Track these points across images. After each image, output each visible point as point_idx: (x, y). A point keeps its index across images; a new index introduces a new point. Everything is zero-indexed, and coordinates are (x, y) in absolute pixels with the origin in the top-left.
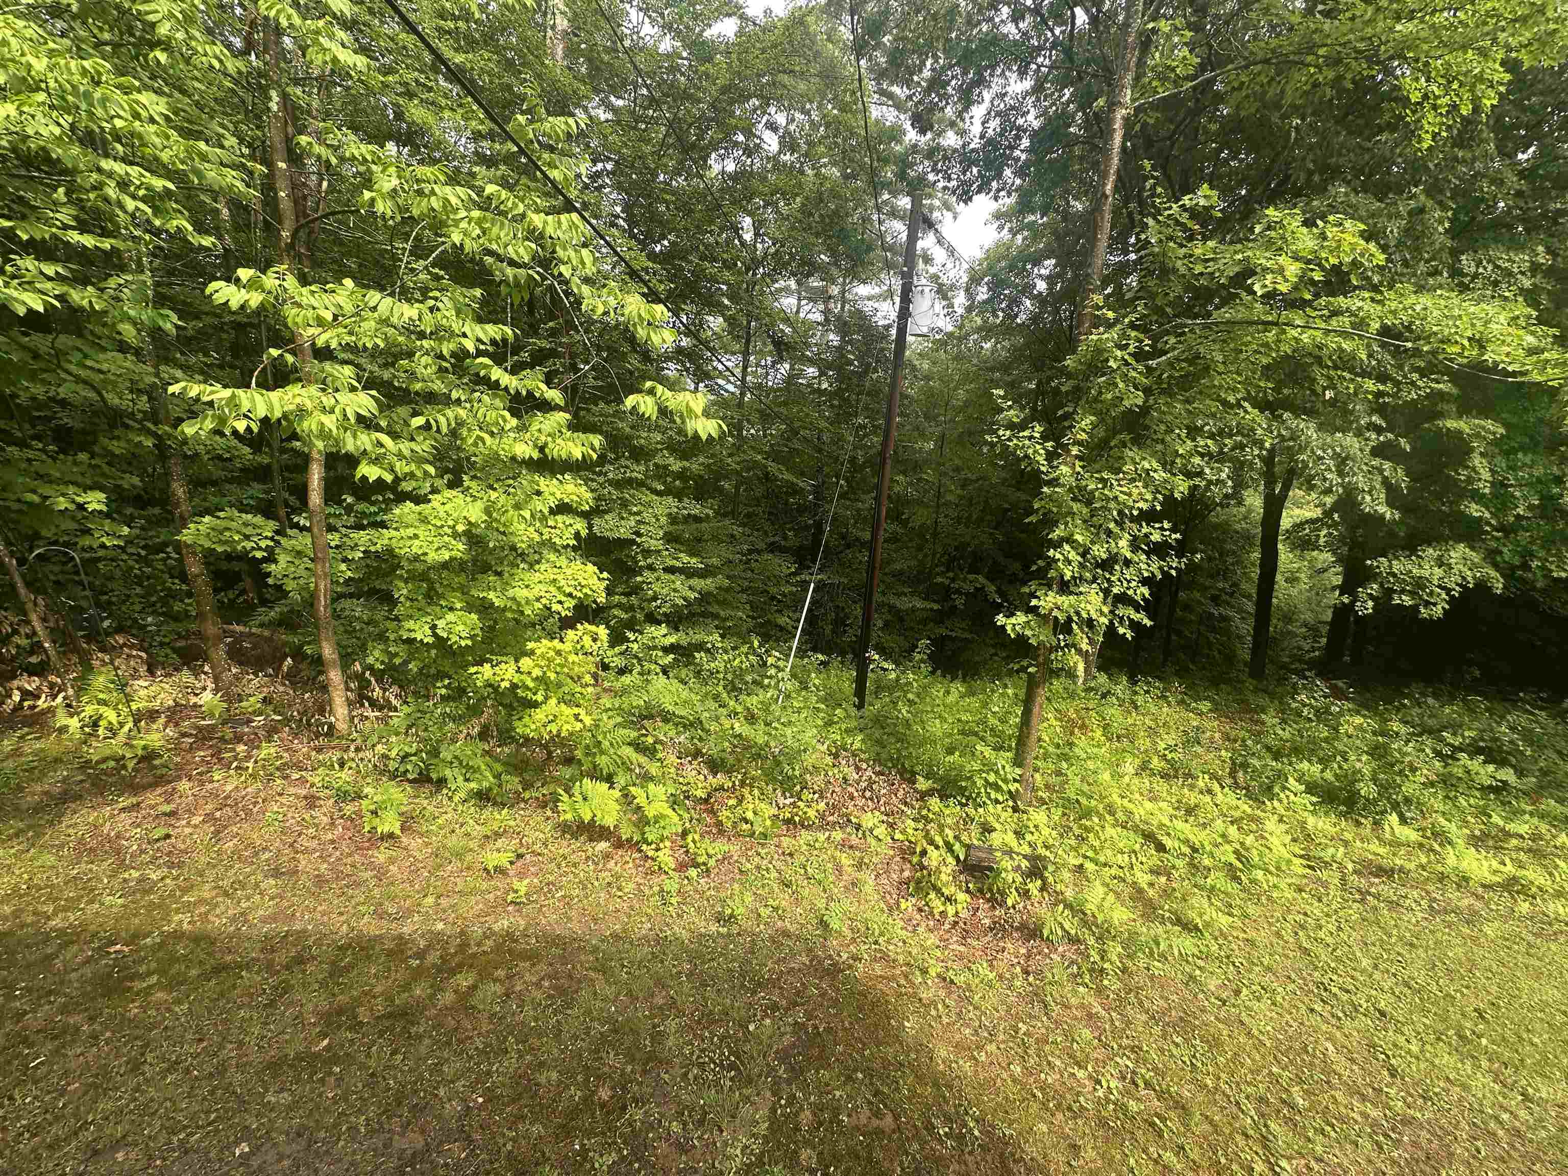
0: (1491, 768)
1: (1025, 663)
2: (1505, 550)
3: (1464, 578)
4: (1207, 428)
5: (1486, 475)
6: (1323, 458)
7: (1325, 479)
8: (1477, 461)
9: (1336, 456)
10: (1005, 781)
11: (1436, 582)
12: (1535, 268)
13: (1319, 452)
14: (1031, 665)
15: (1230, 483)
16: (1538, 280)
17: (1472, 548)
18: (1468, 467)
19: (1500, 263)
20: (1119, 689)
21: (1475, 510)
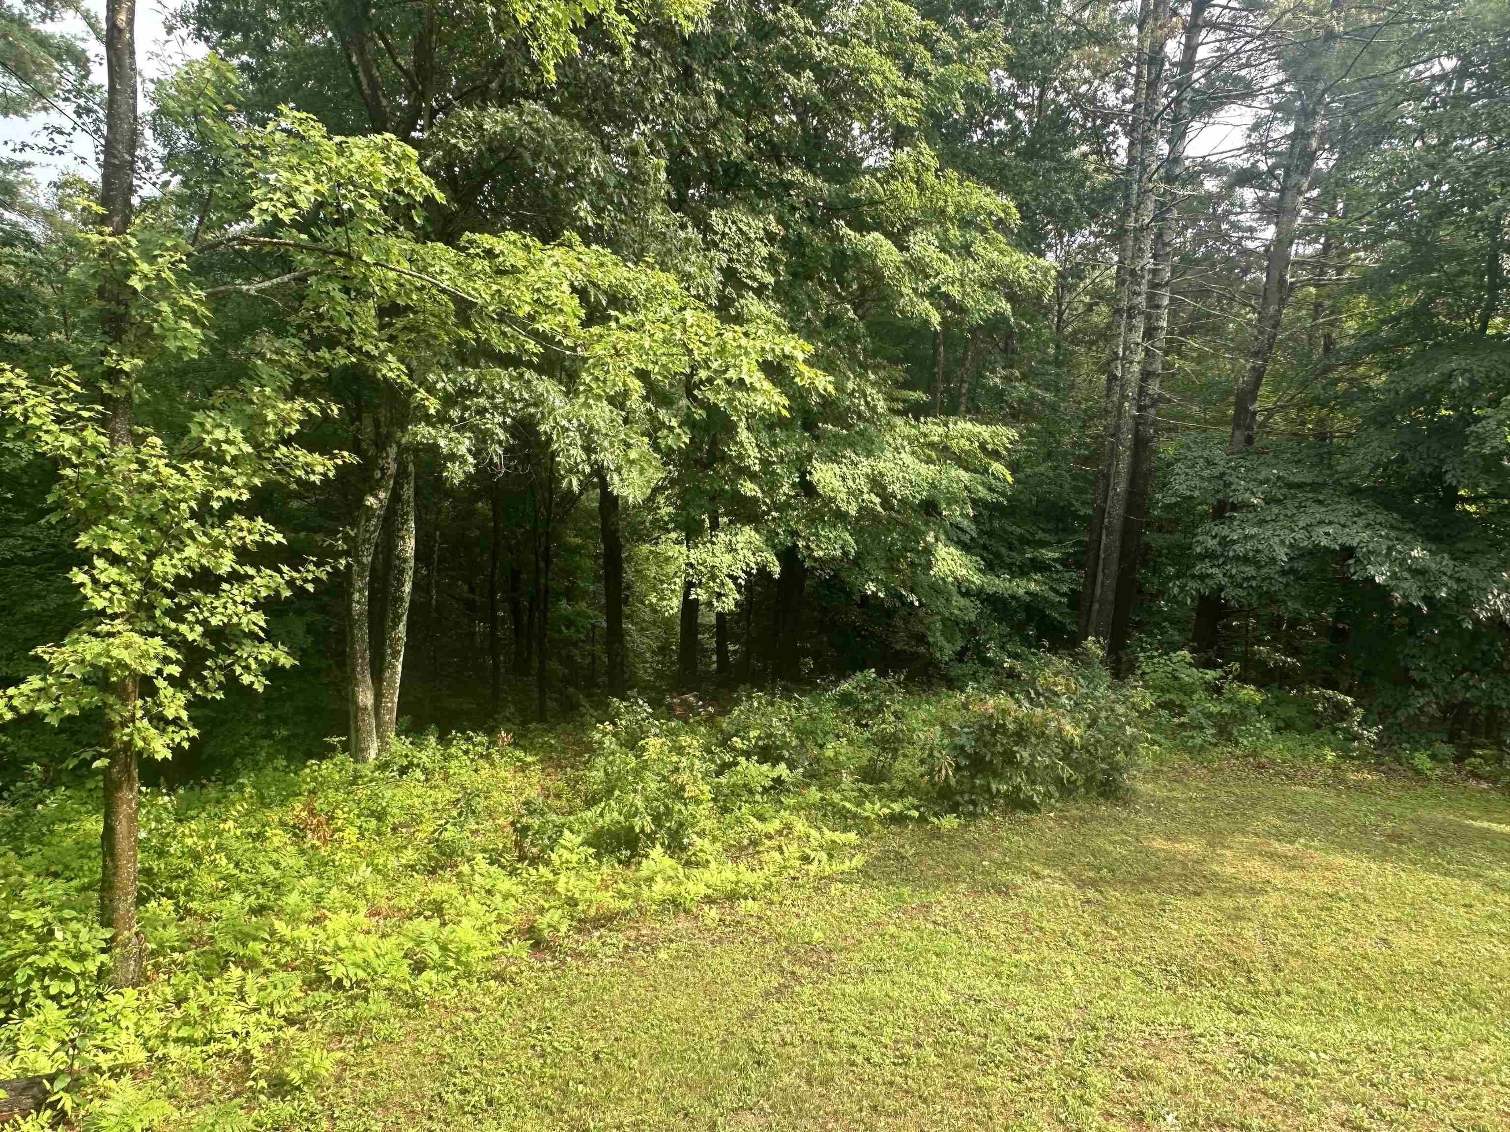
0: (765, 767)
1: (88, 755)
2: (780, 531)
3: (748, 565)
4: (440, 385)
5: (754, 452)
6: (568, 430)
7: (569, 457)
8: (743, 435)
9: (580, 427)
10: (81, 957)
11: (725, 571)
12: (771, 237)
13: (564, 422)
14: (100, 756)
15: (471, 460)
16: (775, 250)
17: (757, 531)
18: (736, 443)
19: (742, 225)
20: (423, 757)
21: (749, 489)
